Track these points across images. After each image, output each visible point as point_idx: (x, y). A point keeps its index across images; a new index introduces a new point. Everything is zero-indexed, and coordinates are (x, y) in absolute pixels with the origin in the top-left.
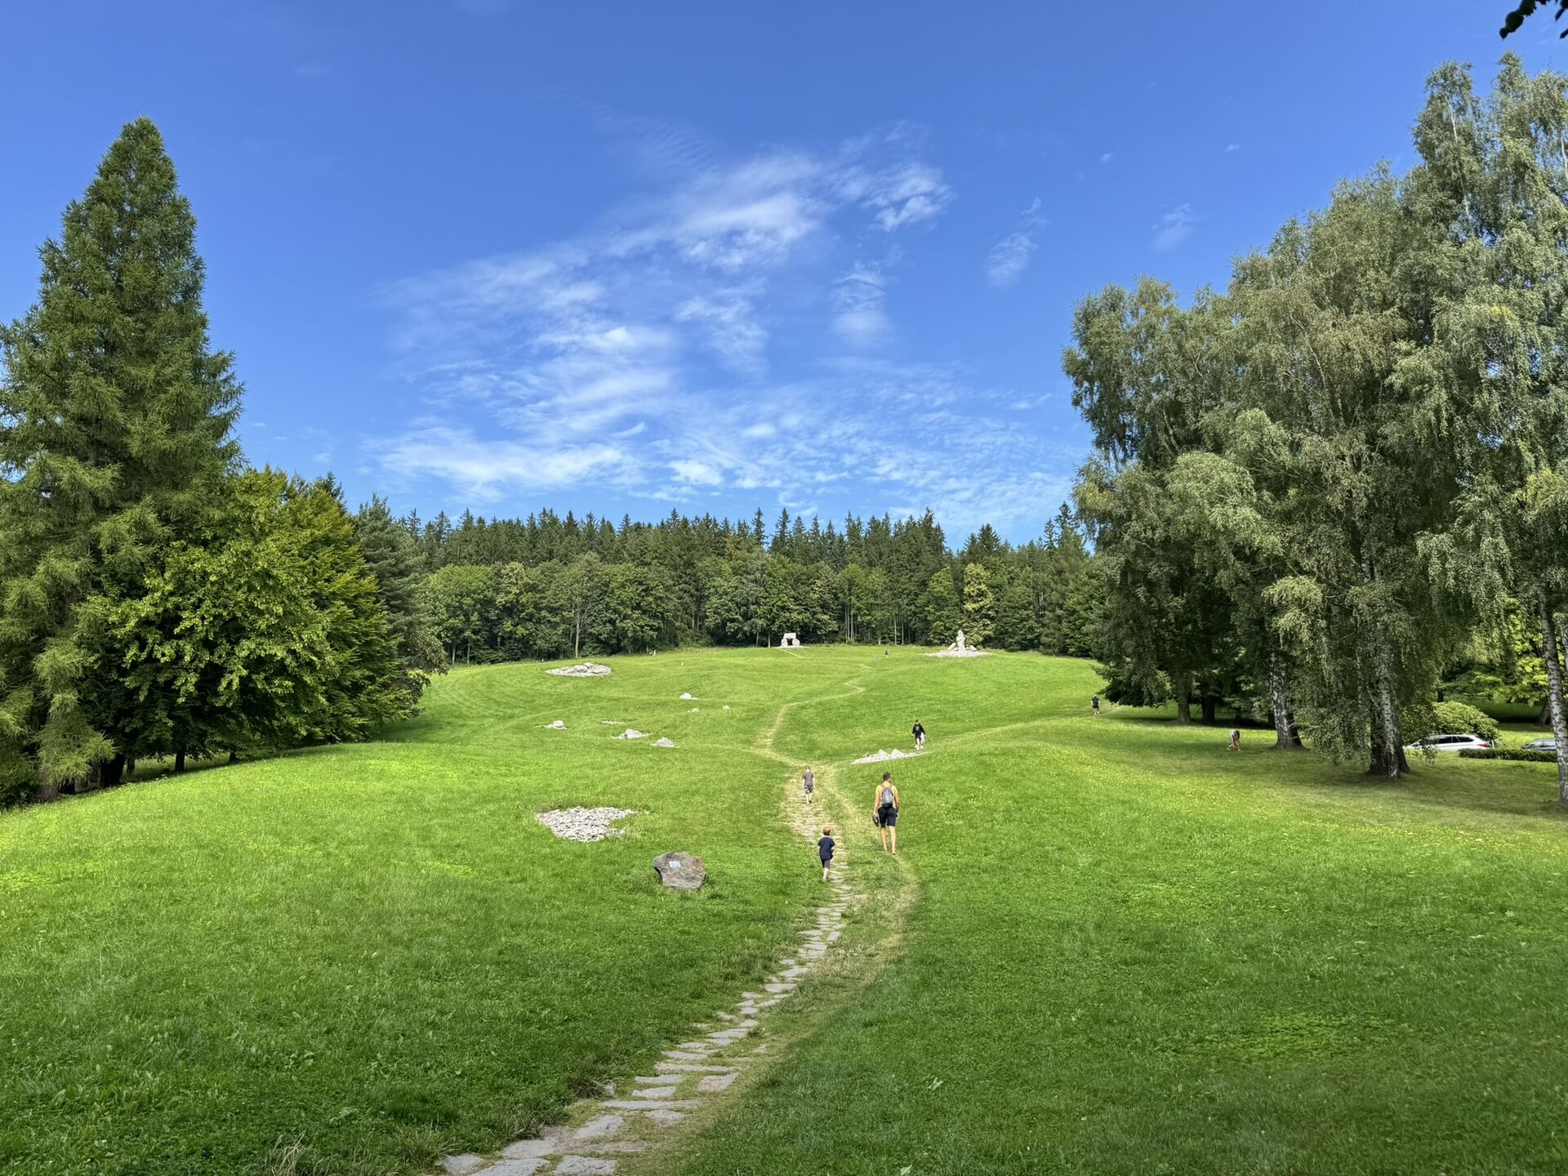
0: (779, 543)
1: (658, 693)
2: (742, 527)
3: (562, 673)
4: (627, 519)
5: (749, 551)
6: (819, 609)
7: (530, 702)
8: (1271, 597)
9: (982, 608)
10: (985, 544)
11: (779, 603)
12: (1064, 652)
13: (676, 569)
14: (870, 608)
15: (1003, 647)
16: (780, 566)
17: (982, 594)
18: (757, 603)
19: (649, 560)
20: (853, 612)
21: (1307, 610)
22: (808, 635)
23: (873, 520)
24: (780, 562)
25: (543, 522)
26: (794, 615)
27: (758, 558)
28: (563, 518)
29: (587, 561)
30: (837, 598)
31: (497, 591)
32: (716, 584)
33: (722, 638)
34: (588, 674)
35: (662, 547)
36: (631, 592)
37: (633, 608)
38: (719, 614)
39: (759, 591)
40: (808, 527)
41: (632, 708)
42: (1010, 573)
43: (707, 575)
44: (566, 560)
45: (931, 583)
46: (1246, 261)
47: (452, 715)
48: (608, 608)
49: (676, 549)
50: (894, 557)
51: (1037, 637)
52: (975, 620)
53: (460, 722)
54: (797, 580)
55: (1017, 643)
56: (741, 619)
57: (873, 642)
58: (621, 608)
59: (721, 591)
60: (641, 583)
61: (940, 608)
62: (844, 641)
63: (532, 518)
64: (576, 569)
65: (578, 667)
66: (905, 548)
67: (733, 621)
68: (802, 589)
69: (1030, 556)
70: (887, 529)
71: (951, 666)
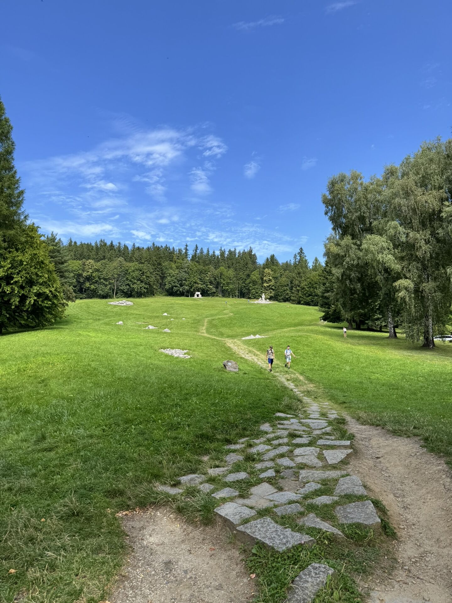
0: (194, 257)
1: (153, 313)
2: (180, 251)
3: (114, 304)
4: (134, 245)
5: (183, 260)
6: (209, 283)
7: (105, 314)
8: (396, 286)
9: (270, 285)
10: (272, 261)
11: (194, 281)
12: (299, 303)
13: (154, 266)
14: (228, 284)
15: (277, 300)
16: (194, 266)
17: (270, 280)
18: (185, 280)
19: (143, 262)
20: (221, 285)
21: (408, 291)
22: (205, 293)
23: (230, 250)
24: (195, 265)
25: (101, 244)
26: (200, 285)
27: (186, 263)
28: (109, 243)
29: (119, 261)
30: (215, 279)
31: (83, 271)
32: (170, 272)
33: (171, 293)
34: (125, 304)
35: (149, 257)
36: (137, 273)
37: (137, 280)
38: (171, 284)
39: (186, 276)
40: (205, 251)
41: (146, 318)
42: (281, 273)
43: (166, 268)
44: (110, 260)
45: (251, 275)
46: (389, 167)
47: (75, 318)
48: (127, 279)
49: (154, 258)
50: (238, 265)
51: (289, 297)
52: (267, 290)
53: (80, 321)
54: (201, 272)
55: (282, 299)
56: (179, 286)
57: (229, 297)
58: (133, 280)
59: (171, 275)
60: (141, 271)
61: (254, 285)
62: (217, 296)
63: (96, 242)
64: (115, 264)
65: (121, 302)
66: (242, 262)
67: (176, 286)
68: (203, 275)
69: (287, 266)
70: (235, 254)
71: (262, 306)
